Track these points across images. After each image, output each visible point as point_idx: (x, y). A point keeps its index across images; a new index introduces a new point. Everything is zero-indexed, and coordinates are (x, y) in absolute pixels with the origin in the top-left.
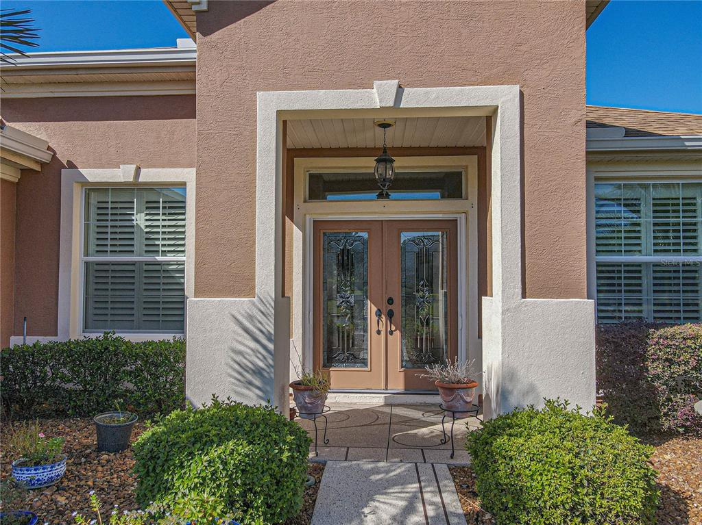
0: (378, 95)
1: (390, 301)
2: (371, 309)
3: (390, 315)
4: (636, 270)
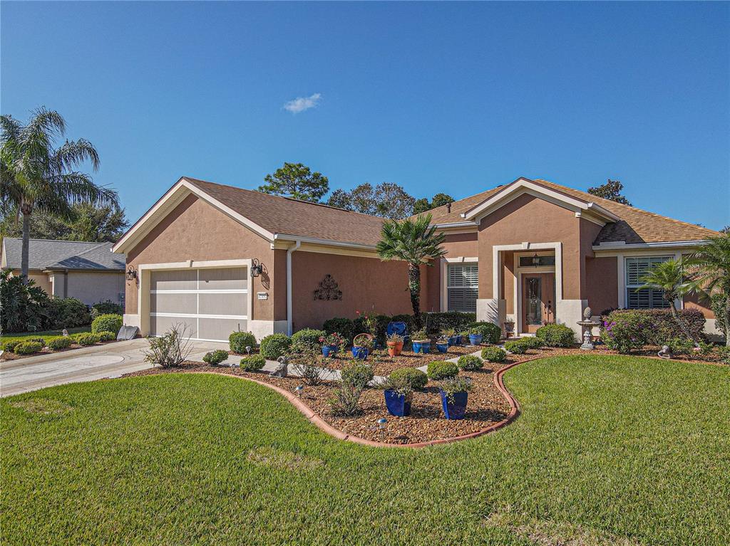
0: (523, 246)
1: (550, 302)
2: (543, 305)
3: (550, 307)
4: (644, 291)
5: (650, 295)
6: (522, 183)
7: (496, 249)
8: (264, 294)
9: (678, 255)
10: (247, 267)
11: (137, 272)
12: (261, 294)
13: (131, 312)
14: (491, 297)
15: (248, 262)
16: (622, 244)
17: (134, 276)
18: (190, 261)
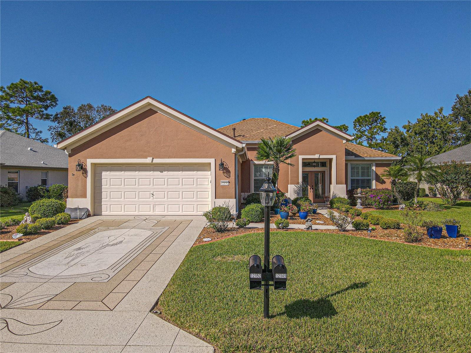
0: (317, 156)
1: (313, 186)
2: (309, 187)
3: (313, 189)
4: (358, 180)
5: (360, 182)
6: (318, 123)
7: (301, 157)
8: (226, 182)
9: (374, 163)
10: (210, 164)
11: (84, 165)
12: (223, 182)
13: (77, 196)
14: (298, 183)
15: (212, 161)
16: (353, 158)
17: (82, 168)
18: (152, 158)
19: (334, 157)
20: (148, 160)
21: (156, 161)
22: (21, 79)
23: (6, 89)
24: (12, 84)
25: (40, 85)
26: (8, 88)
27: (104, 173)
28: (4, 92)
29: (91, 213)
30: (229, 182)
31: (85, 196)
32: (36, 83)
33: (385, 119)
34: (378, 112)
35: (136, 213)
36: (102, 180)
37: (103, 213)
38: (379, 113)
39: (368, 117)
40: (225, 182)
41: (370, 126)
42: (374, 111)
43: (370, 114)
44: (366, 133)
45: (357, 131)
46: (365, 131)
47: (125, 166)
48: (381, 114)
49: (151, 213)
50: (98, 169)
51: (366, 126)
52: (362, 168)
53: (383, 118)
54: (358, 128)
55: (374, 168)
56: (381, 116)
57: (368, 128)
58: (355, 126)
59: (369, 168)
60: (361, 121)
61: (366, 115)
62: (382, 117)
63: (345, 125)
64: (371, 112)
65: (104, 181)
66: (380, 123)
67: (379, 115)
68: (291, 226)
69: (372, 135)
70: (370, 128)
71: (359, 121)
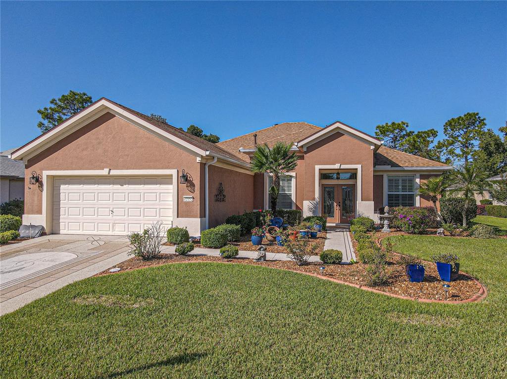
0: (337, 166)
1: (339, 203)
2: (335, 204)
3: (339, 206)
4: (398, 196)
5: (401, 197)
6: (338, 125)
7: (317, 167)
8: (190, 198)
9: (418, 175)
10: (172, 176)
11: (40, 177)
12: (187, 198)
13: (32, 212)
14: (314, 199)
15: (174, 172)
16: (388, 167)
17: (37, 180)
18: (108, 169)
19: (359, 167)
20: (105, 172)
21: (114, 172)
22: (71, 91)
23: (58, 102)
24: (63, 96)
25: (89, 96)
26: (60, 100)
27: (62, 187)
28: (56, 104)
29: (47, 231)
30: (193, 198)
31: (40, 212)
32: (85, 94)
33: (485, 121)
34: (476, 112)
35: (95, 233)
36: (61, 194)
37: (61, 232)
38: (477, 114)
39: (463, 119)
40: (188, 198)
41: (465, 130)
42: (471, 113)
43: (465, 116)
44: (460, 139)
45: (448, 136)
46: (458, 136)
47: (84, 178)
48: (479, 115)
49: (110, 233)
50: (56, 182)
51: (459, 130)
52: (403, 180)
53: (482, 120)
54: (449, 132)
55: (418, 180)
56: (479, 117)
57: (462, 132)
58: (446, 130)
59: (411, 181)
60: (453, 124)
61: (460, 117)
62: (482, 118)
63: (433, 130)
64: (466, 113)
65: (62, 196)
66: (478, 126)
67: (477, 117)
68: (242, 254)
69: (467, 140)
70: (465, 133)
71: (451, 124)
